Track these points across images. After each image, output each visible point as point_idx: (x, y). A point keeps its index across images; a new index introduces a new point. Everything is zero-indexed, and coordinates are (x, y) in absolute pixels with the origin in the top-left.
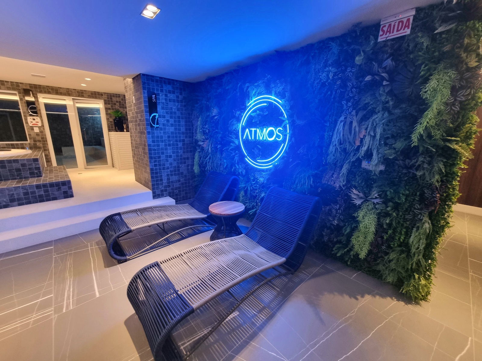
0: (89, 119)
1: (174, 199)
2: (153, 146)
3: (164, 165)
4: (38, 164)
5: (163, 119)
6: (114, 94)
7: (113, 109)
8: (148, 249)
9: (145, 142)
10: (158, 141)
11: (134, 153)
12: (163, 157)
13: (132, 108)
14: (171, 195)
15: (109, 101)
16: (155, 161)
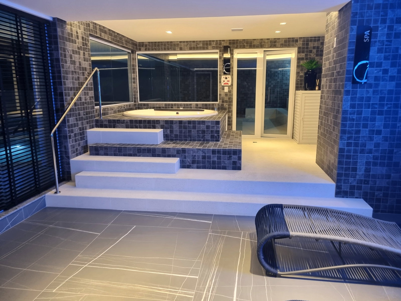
0: (278, 74)
1: (371, 205)
2: (350, 114)
3: (364, 145)
4: (219, 128)
5: (376, 70)
6: (312, 37)
7: (307, 59)
8: (309, 272)
9: (339, 107)
10: (360, 106)
11: (321, 122)
12: (365, 132)
13: (331, 55)
14: (368, 198)
15: (303, 48)
16: (349, 138)
